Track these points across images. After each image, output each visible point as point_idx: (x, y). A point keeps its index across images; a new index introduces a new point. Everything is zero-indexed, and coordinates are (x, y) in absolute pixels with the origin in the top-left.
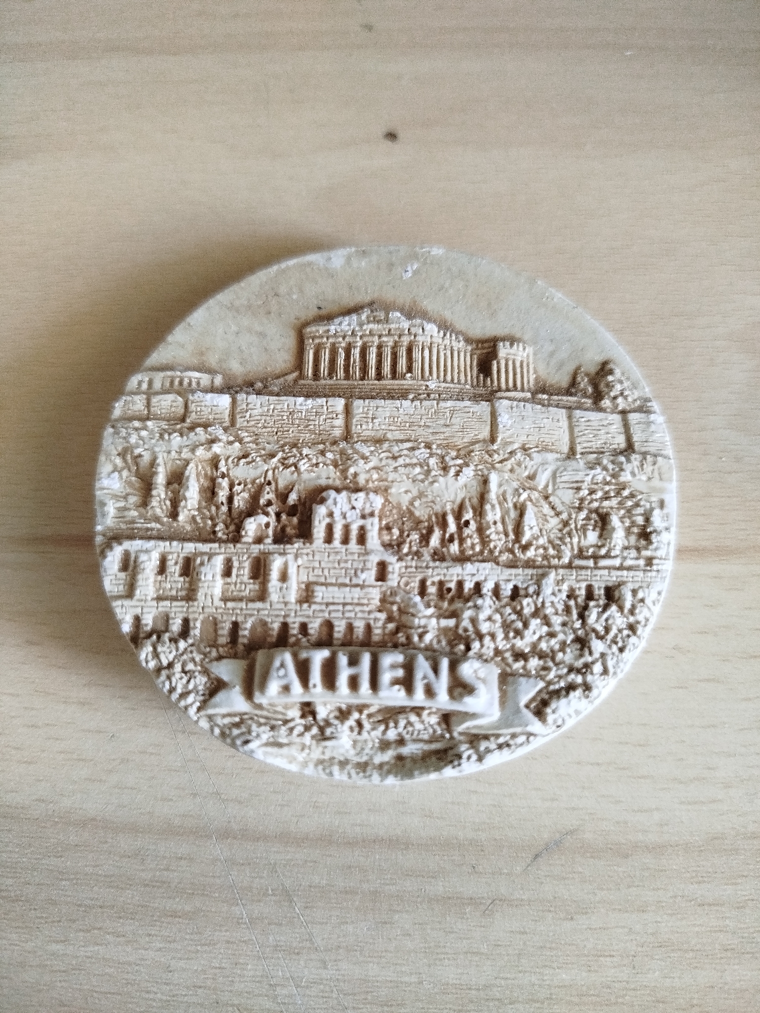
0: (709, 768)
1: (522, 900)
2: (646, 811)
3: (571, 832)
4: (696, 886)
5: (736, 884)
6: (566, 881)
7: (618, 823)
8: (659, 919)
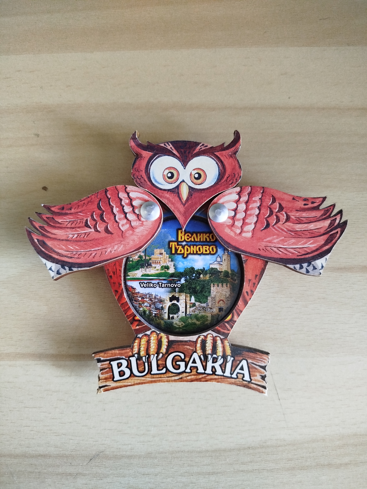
0: (148, 431)
1: (86, 474)
2: (126, 445)
3: (102, 452)
4: (142, 469)
5: (155, 468)
6: (100, 468)
7: (117, 449)
8: (130, 479)
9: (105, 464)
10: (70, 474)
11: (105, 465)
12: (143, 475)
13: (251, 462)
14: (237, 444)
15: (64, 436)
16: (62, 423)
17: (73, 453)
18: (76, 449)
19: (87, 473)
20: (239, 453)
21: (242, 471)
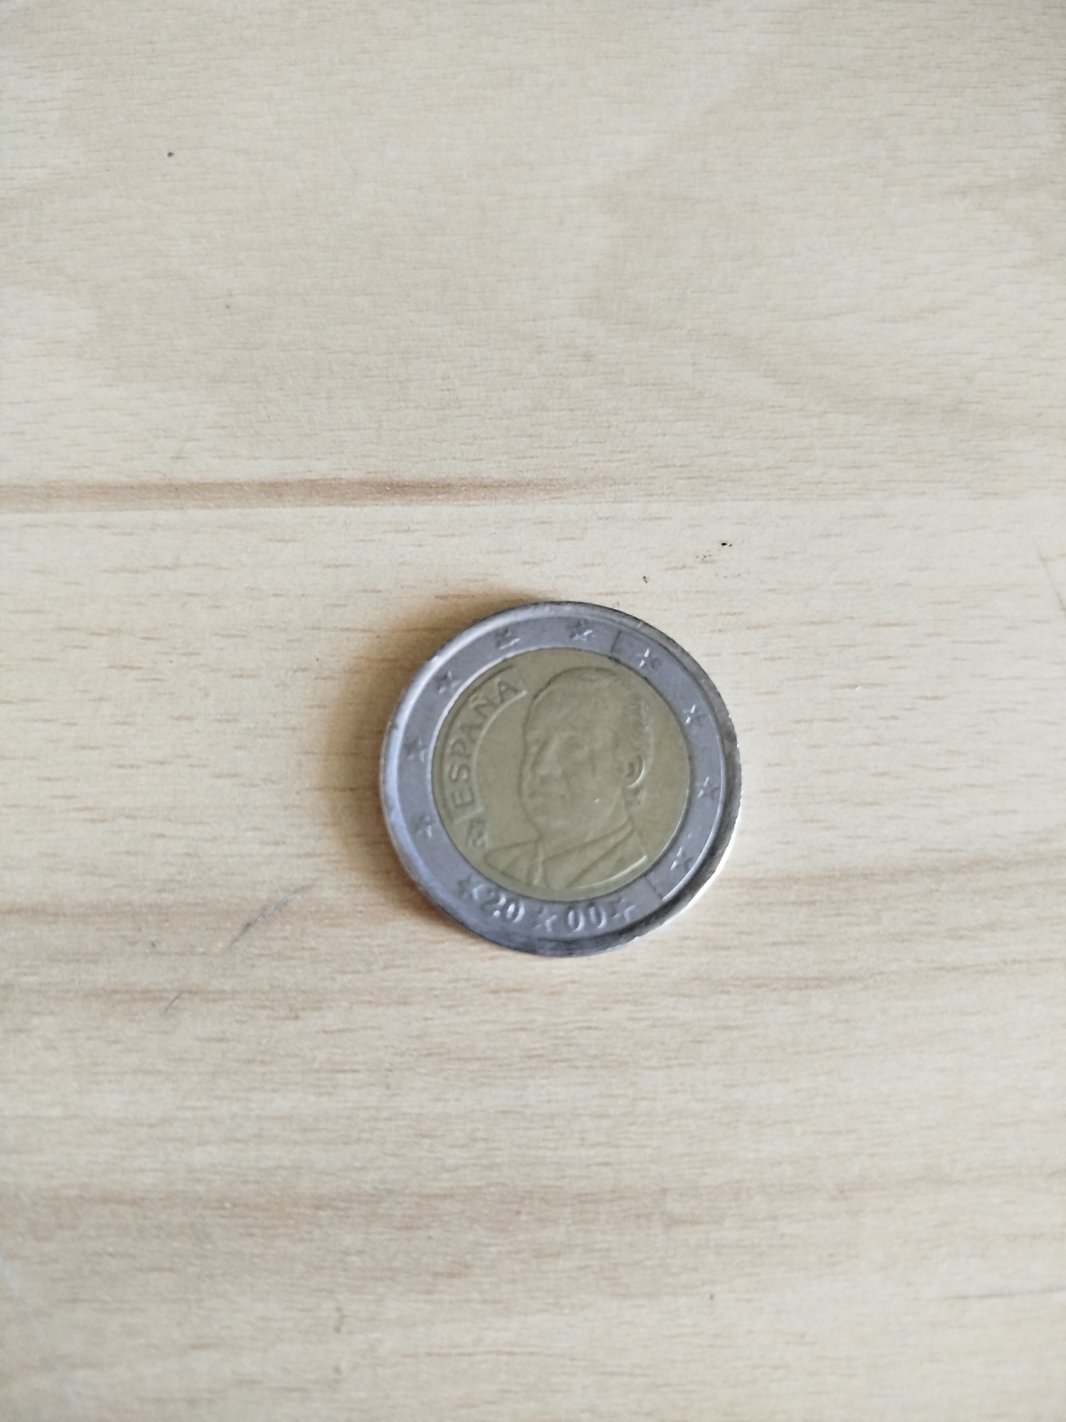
3: (302, 890)
9: (313, 944)
10: (150, 995)
11: (312, 949)
12: (495, 992)
13: (990, 927)
14: (922, 850)
15: (129, 821)
16: (121, 767)
17: (164, 895)
18: (179, 878)
19: (227, 988)
20: (933, 886)
21: (955, 969)
